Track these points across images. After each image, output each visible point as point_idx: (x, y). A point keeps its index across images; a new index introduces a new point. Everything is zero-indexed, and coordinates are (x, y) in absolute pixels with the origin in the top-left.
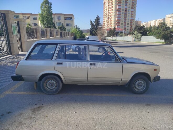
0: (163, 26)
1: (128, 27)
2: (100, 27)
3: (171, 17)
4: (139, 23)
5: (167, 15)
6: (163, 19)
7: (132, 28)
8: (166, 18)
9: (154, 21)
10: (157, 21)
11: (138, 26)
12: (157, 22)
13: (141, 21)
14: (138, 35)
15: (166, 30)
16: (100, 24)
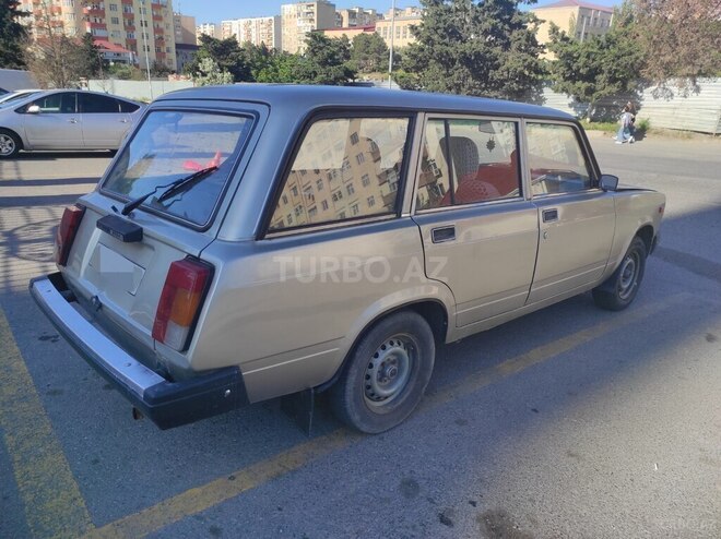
0: (321, 48)
1: (145, 36)
2: (22, 21)
3: (299, 15)
4: (184, 24)
5: (286, 6)
6: (273, 18)
7: (163, 44)
8: (284, 18)
9: (243, 21)
10: (254, 24)
11: (212, 40)
12: (254, 30)
13: (193, 18)
14: (219, 75)
15: (330, 65)
16: (18, 8)
